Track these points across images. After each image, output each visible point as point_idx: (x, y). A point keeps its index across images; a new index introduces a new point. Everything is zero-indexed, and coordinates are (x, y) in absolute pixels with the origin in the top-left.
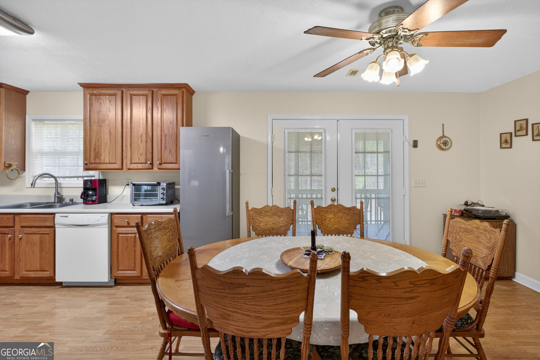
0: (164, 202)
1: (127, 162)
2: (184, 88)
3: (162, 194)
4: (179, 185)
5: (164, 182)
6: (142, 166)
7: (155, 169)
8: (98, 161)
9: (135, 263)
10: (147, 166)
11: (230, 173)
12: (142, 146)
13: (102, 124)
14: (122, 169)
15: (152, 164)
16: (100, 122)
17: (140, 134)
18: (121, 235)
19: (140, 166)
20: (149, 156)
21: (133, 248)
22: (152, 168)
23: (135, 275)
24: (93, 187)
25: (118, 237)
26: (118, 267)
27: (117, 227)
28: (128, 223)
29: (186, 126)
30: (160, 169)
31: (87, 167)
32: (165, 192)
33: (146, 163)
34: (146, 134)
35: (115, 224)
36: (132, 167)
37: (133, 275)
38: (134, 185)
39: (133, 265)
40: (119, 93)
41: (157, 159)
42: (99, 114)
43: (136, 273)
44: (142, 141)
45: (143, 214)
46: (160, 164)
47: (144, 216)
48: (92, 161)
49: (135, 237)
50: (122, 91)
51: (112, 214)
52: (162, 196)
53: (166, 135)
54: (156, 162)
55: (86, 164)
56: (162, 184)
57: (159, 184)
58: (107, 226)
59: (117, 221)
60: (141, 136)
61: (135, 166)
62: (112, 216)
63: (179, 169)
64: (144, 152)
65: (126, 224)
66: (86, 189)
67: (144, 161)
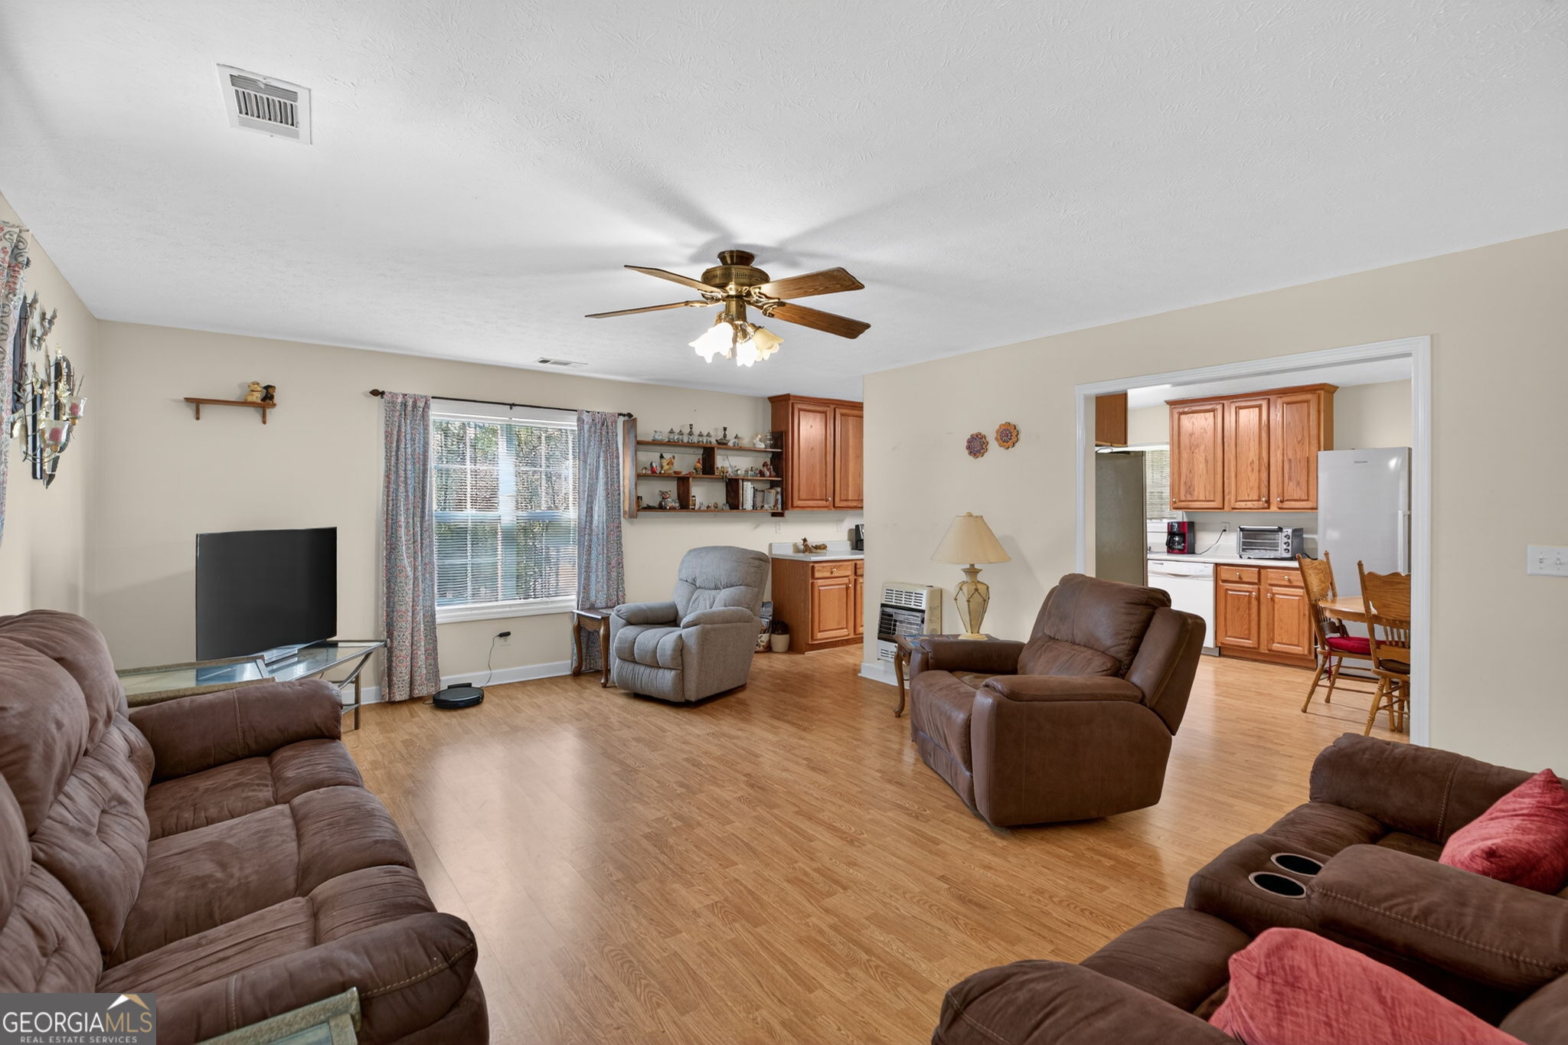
0: (1289, 555)
1: (1230, 498)
2: (1322, 389)
3: (1285, 543)
4: (1315, 532)
5: (1288, 527)
6: (1254, 505)
7: (1274, 508)
8: (1190, 499)
9: (1249, 629)
10: (1260, 504)
11: (1404, 516)
12: (1254, 477)
13: (1196, 451)
14: (1223, 508)
15: (1268, 502)
16: (1193, 448)
17: (1251, 459)
18: (1230, 592)
19: (1250, 505)
20: (1264, 490)
21: (1247, 610)
22: (1269, 508)
23: (1251, 646)
24: (1182, 531)
25: (1226, 594)
26: (1226, 631)
27: (1224, 581)
28: (1240, 578)
29: (1325, 450)
30: (1280, 508)
31: (1175, 505)
32: (1290, 541)
33: (1259, 500)
34: (1259, 460)
35: (1223, 578)
36: (1237, 507)
37: (1245, 645)
38: (1242, 530)
39: (1247, 632)
40: (1219, 407)
41: (1276, 496)
42: (1192, 437)
43: (1252, 644)
44: (1253, 470)
45: (1260, 568)
46: (1282, 502)
47: (1262, 571)
48: (1183, 498)
49: (1250, 597)
50: (1223, 404)
51: (1217, 565)
52: (1285, 546)
53: (1290, 460)
54: (1275, 500)
55: (1175, 502)
56: (1284, 530)
57: (1280, 529)
58: (1212, 579)
59: (1225, 574)
60: (1252, 463)
61: (1242, 505)
62: (1219, 568)
63: (1316, 509)
64: (1257, 485)
65: (1237, 579)
66: (1171, 534)
67: (1256, 498)
